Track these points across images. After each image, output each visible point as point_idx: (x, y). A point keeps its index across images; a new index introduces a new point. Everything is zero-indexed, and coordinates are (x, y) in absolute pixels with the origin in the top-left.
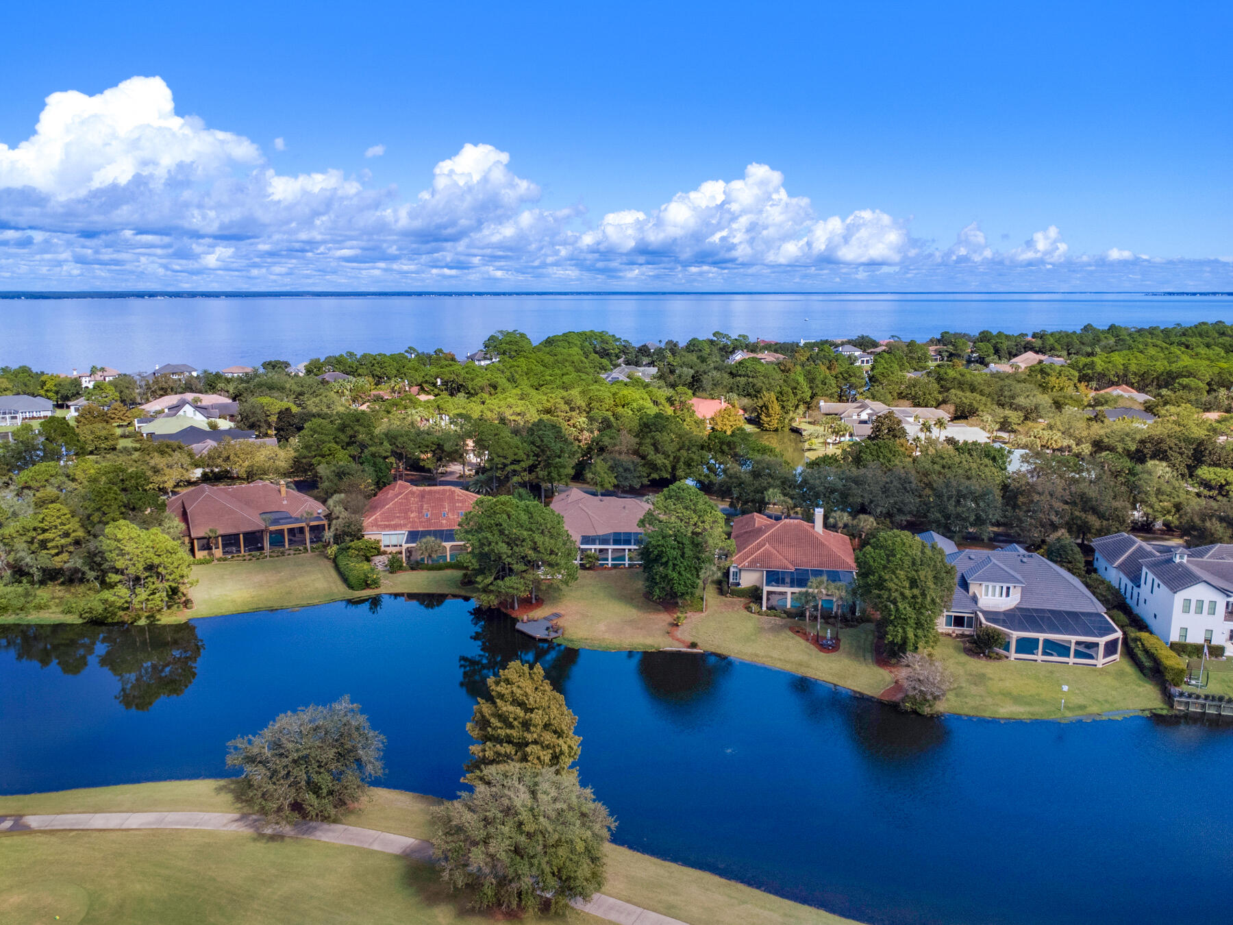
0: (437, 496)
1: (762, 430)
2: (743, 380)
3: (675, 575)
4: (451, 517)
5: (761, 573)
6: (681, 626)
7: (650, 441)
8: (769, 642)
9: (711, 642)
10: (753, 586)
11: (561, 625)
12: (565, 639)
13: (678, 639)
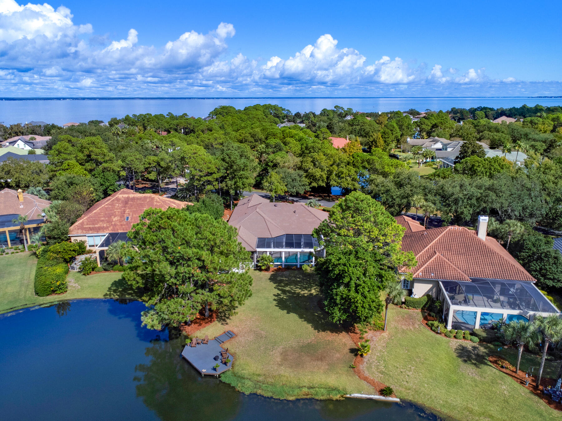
0: (139, 202)
2: (358, 127)
3: (359, 297)
5: (436, 284)
6: (365, 355)
7: (310, 159)
8: (476, 386)
9: (405, 383)
10: (427, 295)
11: (232, 351)
12: (235, 375)
13: (366, 379)
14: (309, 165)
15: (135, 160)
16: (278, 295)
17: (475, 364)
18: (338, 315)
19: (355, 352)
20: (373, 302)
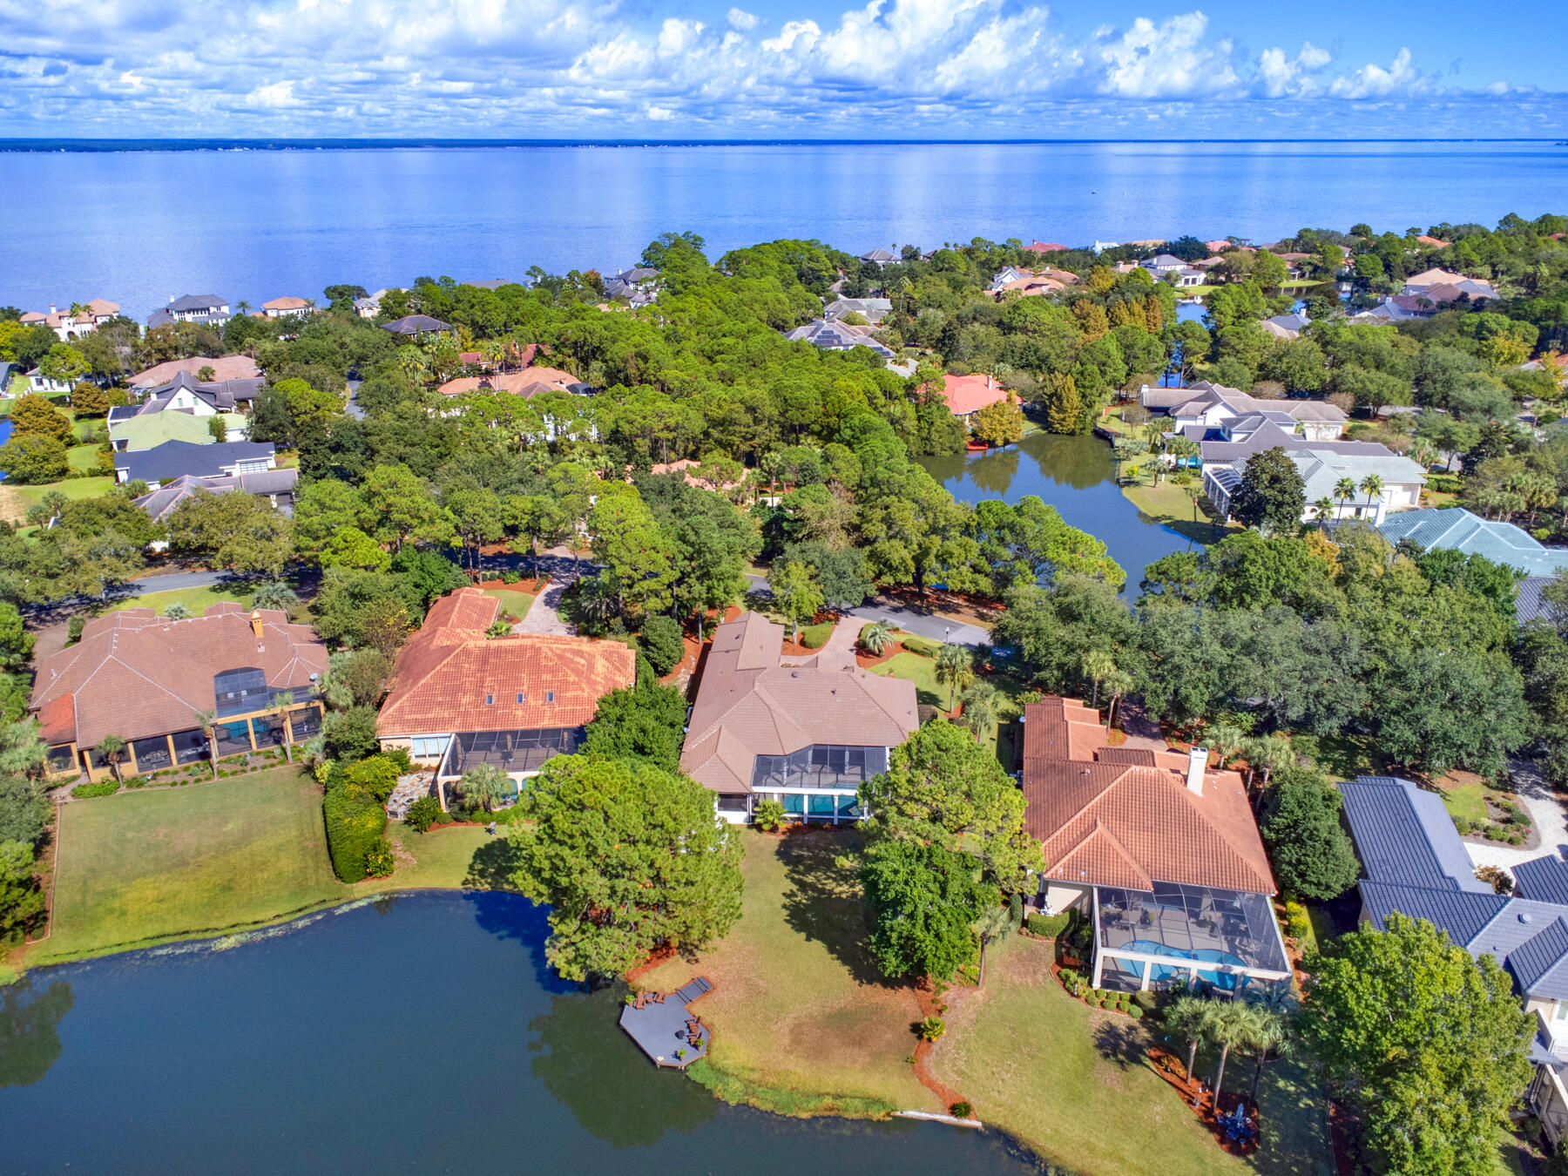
0: (510, 658)
1: (1050, 432)
2: (1019, 339)
3: (930, 938)
4: (532, 703)
5: (1088, 891)
6: (934, 1039)
7: (879, 513)
8: (1112, 1104)
9: (996, 1094)
10: (1071, 910)
11: (707, 1020)
12: (712, 1067)
13: (930, 1084)
14: (876, 529)
15: (482, 513)
16: (793, 894)
17: (1121, 1062)
18: (892, 963)
19: (917, 1029)
20: (954, 947)
